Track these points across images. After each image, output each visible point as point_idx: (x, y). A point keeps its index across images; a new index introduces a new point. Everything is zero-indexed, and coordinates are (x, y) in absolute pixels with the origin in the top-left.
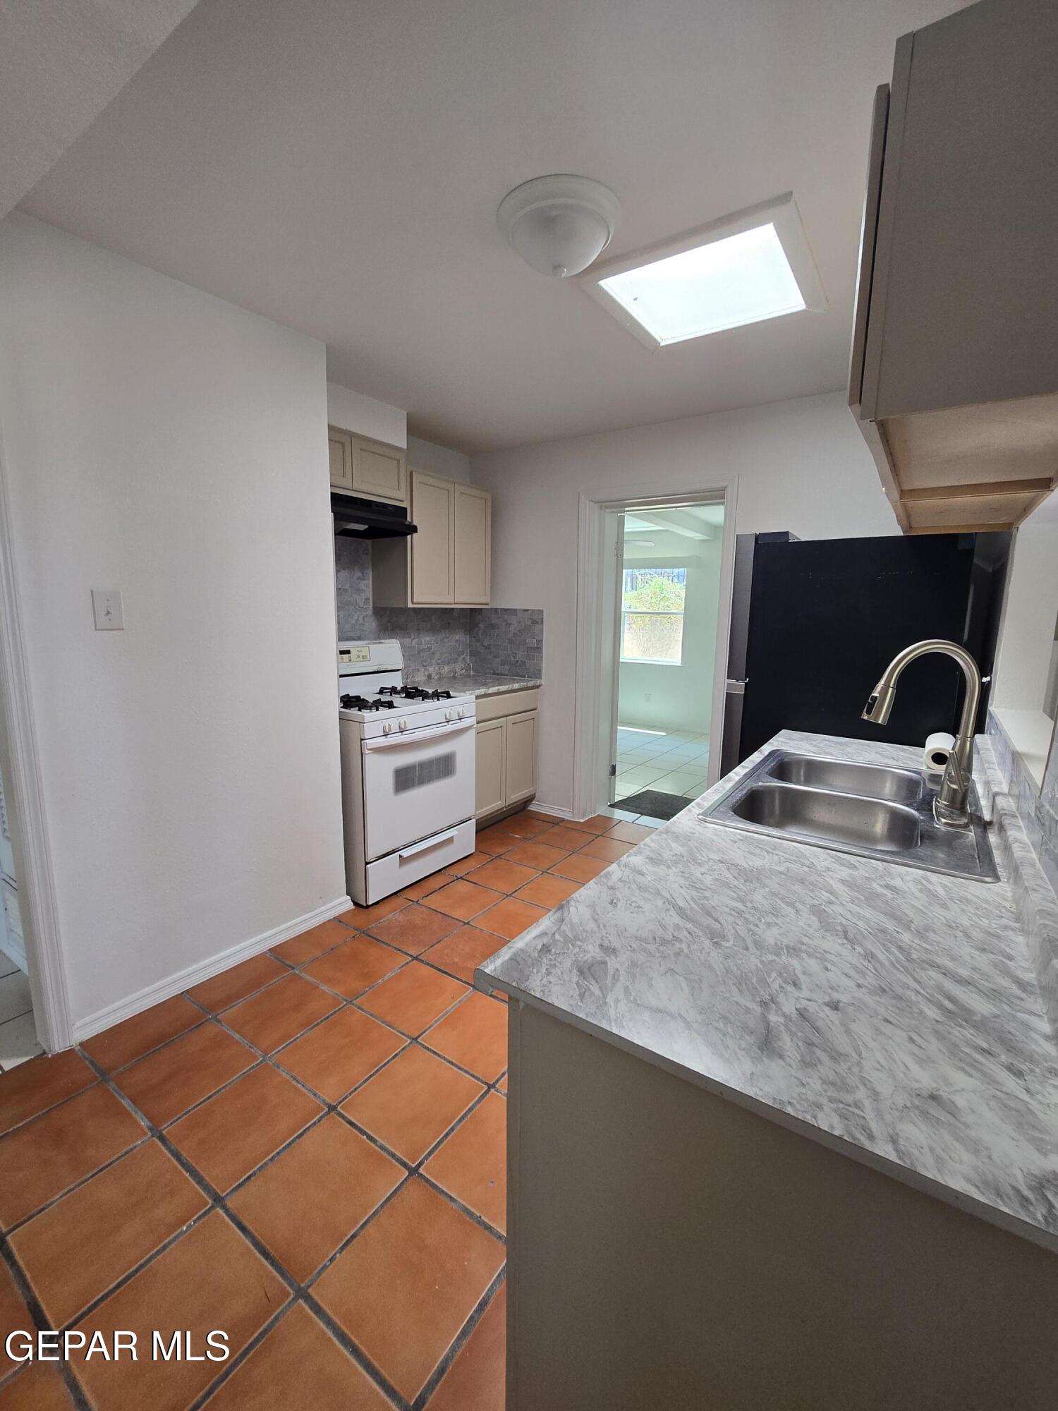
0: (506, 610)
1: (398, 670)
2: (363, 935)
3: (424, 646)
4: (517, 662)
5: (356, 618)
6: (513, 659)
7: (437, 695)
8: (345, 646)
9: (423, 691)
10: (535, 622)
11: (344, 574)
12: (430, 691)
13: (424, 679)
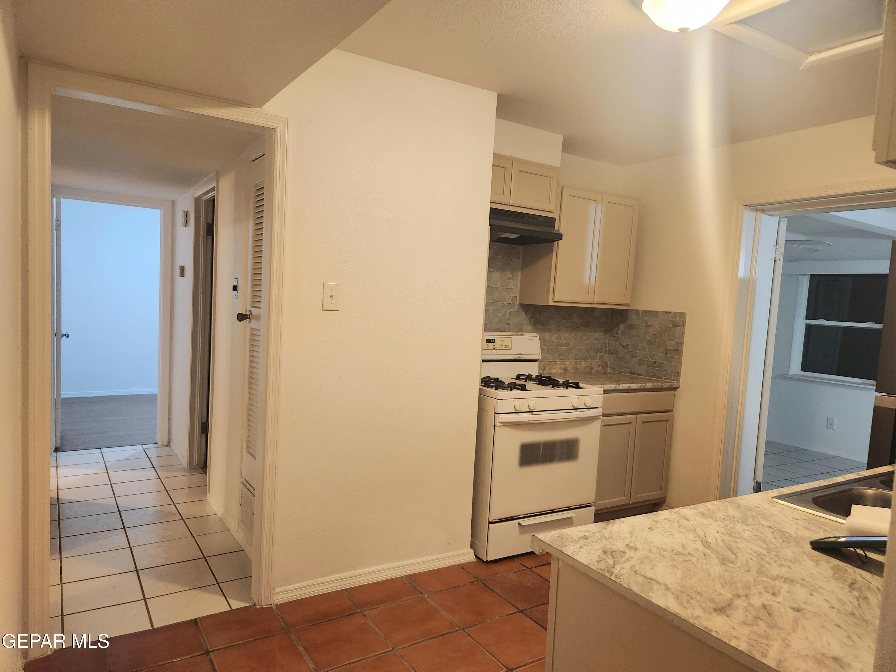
0: (647, 312)
1: (536, 361)
2: (479, 582)
3: (563, 341)
4: (655, 363)
5: (503, 312)
6: (650, 360)
7: (566, 385)
8: (491, 335)
9: (555, 380)
10: (676, 325)
11: (497, 275)
12: (561, 381)
13: (560, 371)
